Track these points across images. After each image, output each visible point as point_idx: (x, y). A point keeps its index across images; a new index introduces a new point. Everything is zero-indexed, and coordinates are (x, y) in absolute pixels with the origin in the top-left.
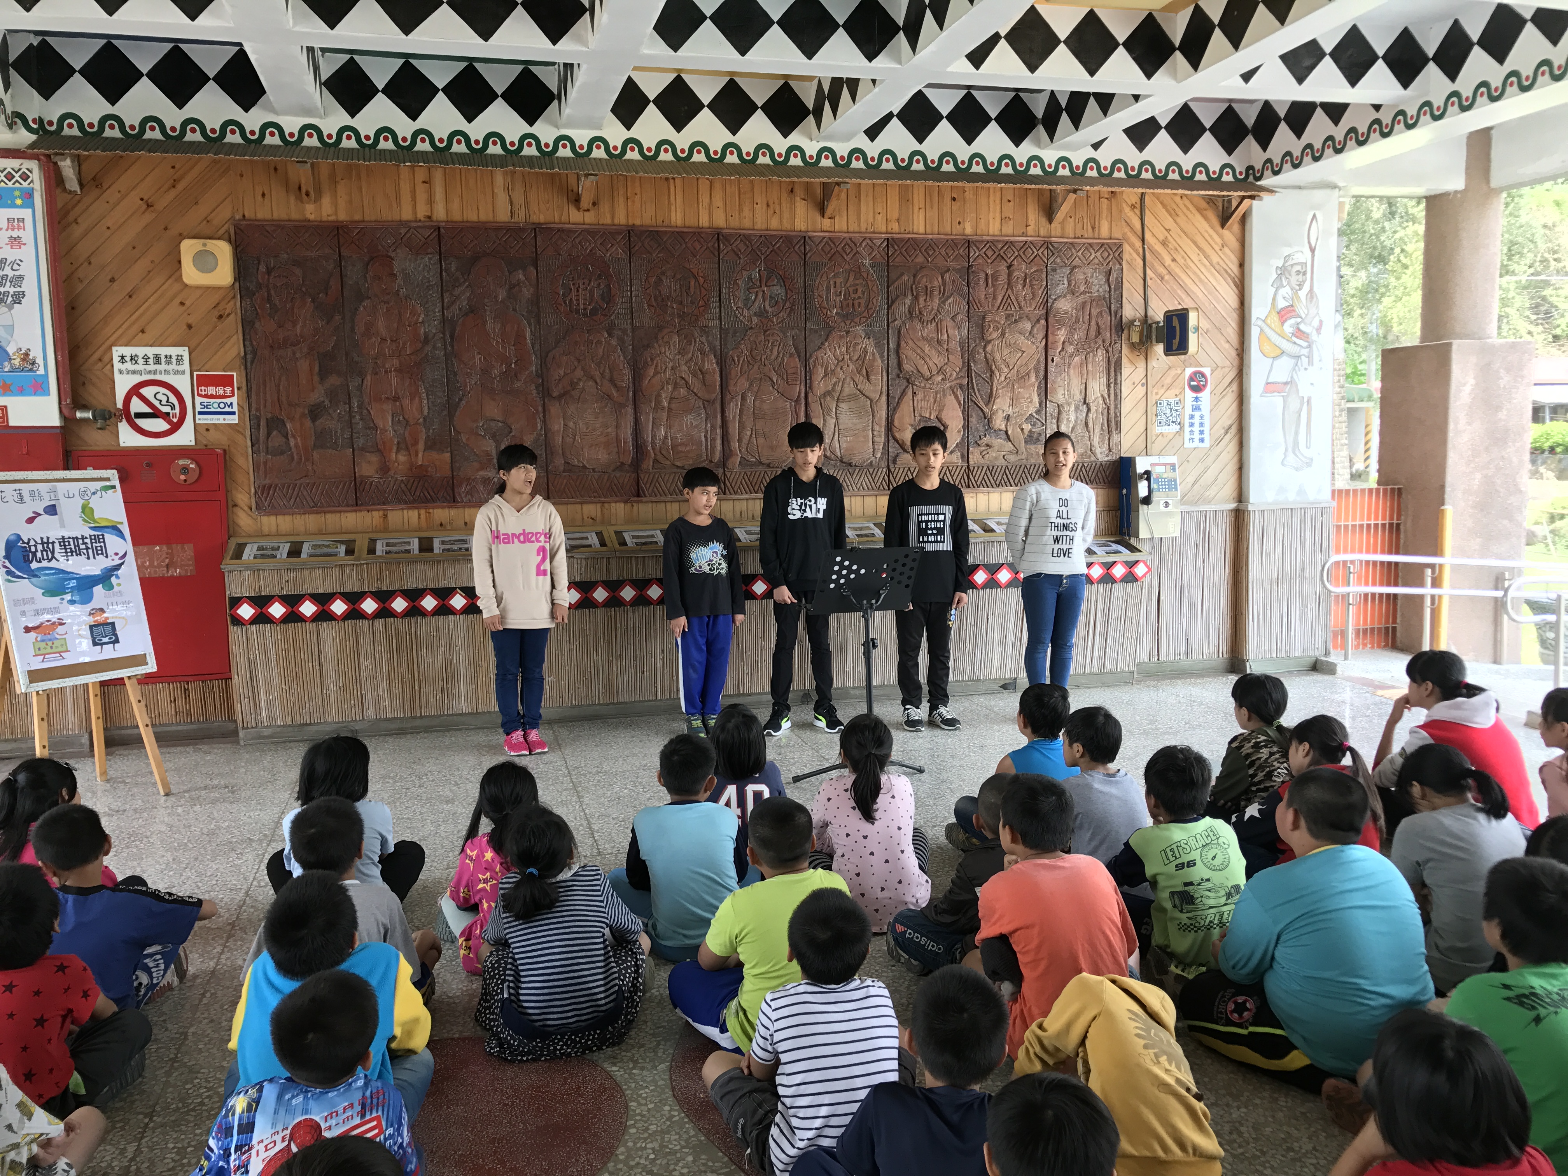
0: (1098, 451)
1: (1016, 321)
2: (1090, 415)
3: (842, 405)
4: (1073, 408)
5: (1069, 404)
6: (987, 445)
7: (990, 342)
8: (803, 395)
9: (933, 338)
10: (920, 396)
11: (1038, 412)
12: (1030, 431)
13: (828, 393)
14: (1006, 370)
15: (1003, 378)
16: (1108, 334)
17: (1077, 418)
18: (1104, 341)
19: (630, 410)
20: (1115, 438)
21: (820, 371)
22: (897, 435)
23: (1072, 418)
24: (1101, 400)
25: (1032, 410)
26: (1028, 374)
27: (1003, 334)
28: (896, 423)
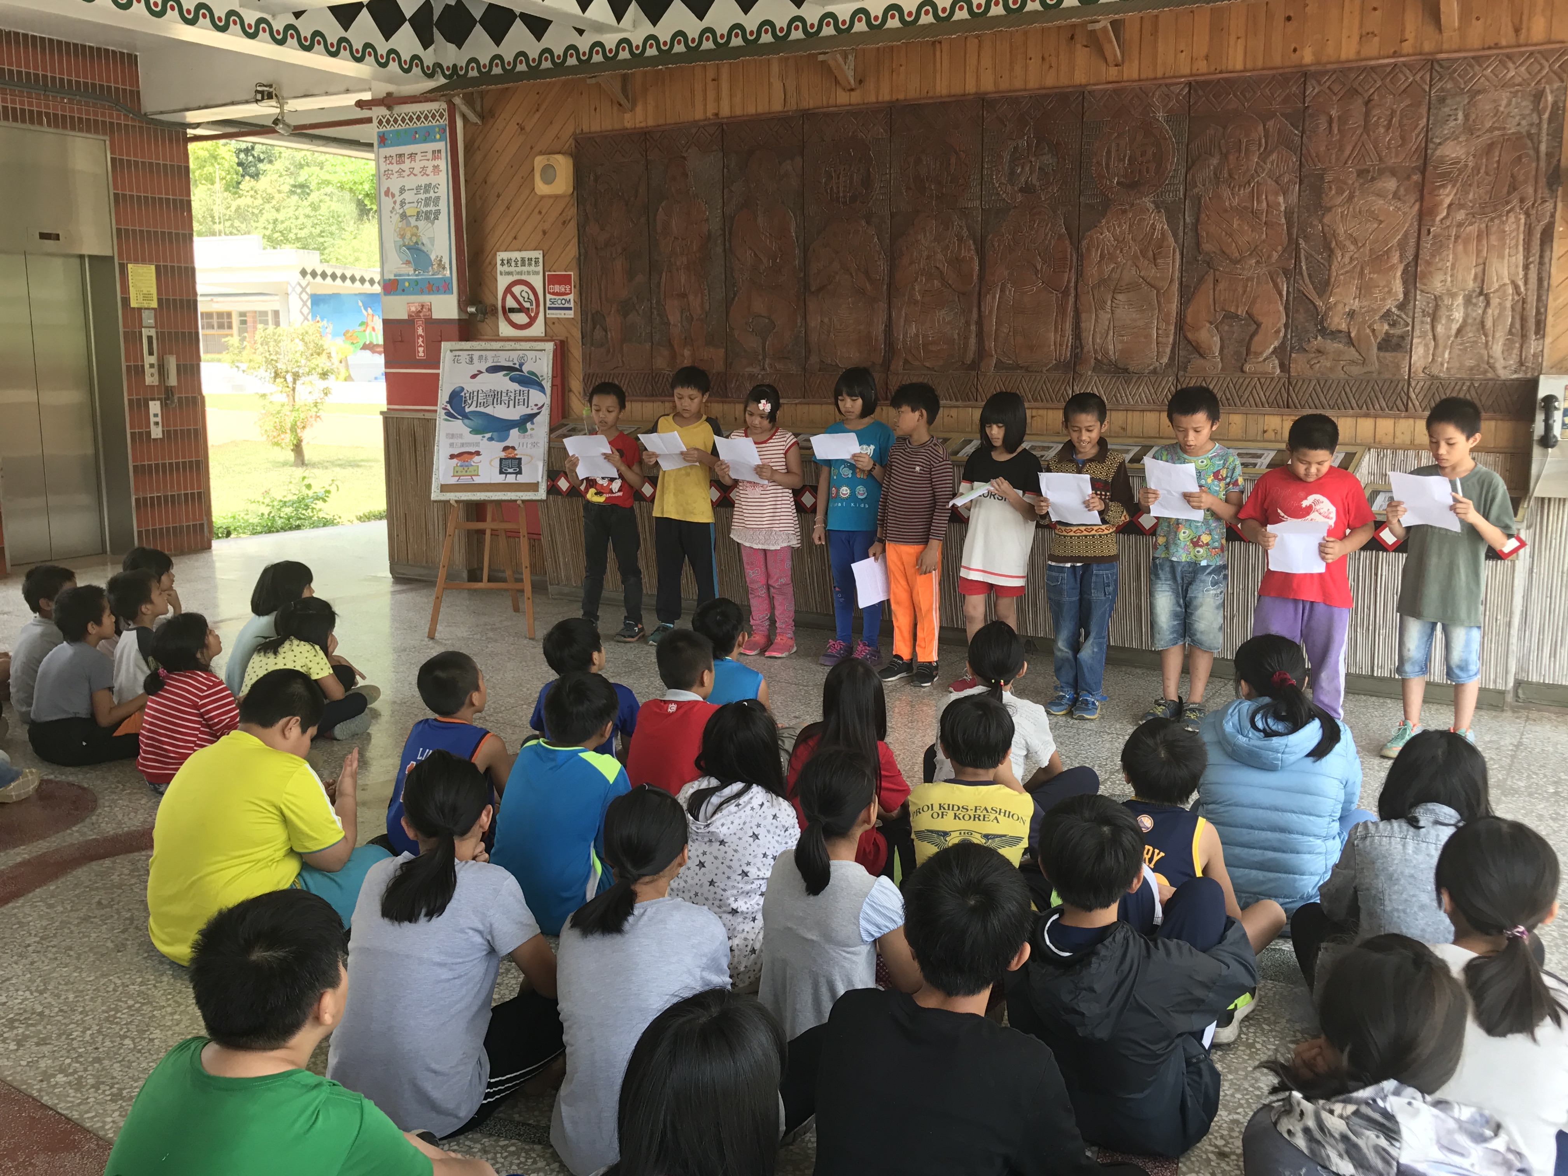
0: (1500, 364)
1: (1373, 179)
2: (1490, 311)
3: (1120, 297)
4: (1460, 300)
5: (1453, 296)
6: (1319, 351)
7: (1329, 209)
8: (1072, 284)
9: (1245, 208)
10: (1221, 286)
11: (1402, 307)
12: (1387, 333)
13: (1103, 282)
14: (1352, 247)
15: (1347, 260)
16: (1531, 190)
17: (1466, 316)
18: (1522, 200)
19: (883, 305)
20: (1533, 346)
21: (1095, 256)
22: (1190, 335)
23: (1458, 315)
24: (1510, 290)
25: (1390, 304)
26: (1388, 252)
27: (1351, 197)
28: (1189, 319)
